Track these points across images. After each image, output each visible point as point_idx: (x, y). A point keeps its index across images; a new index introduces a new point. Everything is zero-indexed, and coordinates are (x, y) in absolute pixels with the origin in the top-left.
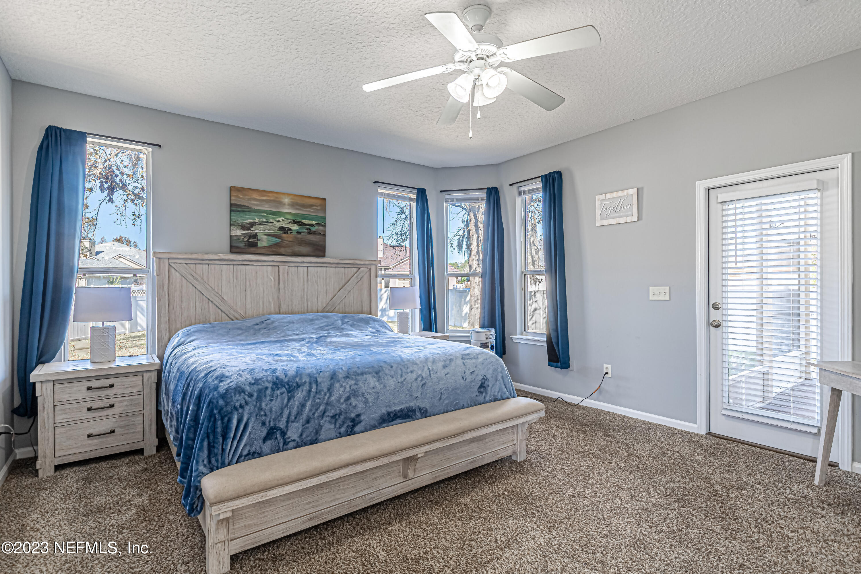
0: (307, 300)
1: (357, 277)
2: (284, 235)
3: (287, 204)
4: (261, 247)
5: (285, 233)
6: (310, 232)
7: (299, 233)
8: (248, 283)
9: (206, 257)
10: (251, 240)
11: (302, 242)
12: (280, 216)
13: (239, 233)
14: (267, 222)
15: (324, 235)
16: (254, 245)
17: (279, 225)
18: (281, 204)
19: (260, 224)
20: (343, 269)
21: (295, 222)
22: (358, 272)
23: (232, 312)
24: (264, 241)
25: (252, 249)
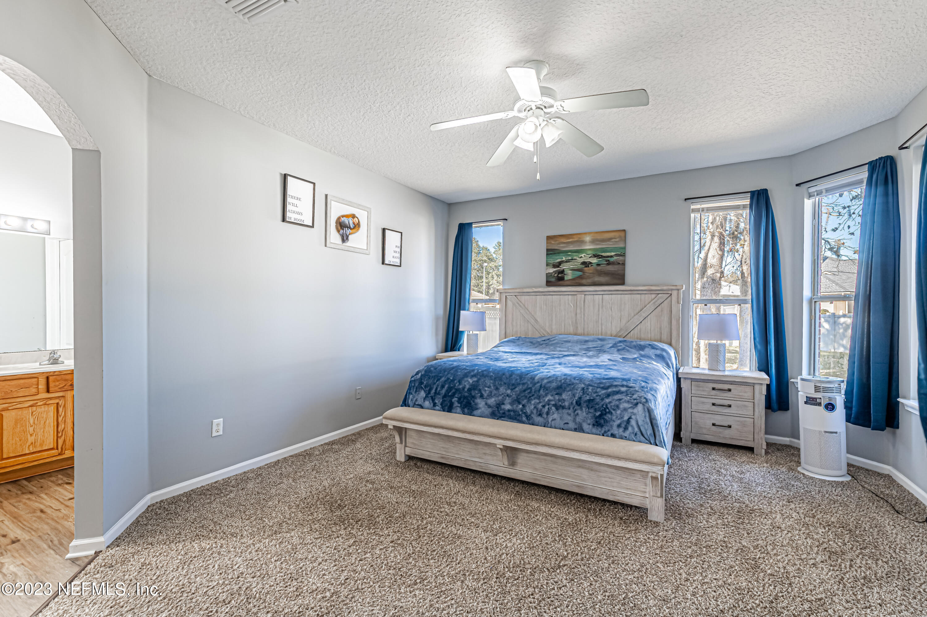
0: (602, 324)
1: (654, 303)
2: (586, 268)
3: (588, 241)
4: (567, 280)
5: (586, 267)
6: (609, 263)
7: (598, 265)
8: (554, 309)
9: (525, 290)
10: (560, 275)
11: (601, 273)
12: (583, 253)
13: (551, 270)
14: (572, 259)
15: (624, 264)
16: (562, 279)
17: (581, 260)
18: (582, 242)
19: (567, 262)
20: (639, 295)
21: (595, 256)
22: (656, 299)
23: (542, 330)
24: (569, 275)
25: (561, 282)
